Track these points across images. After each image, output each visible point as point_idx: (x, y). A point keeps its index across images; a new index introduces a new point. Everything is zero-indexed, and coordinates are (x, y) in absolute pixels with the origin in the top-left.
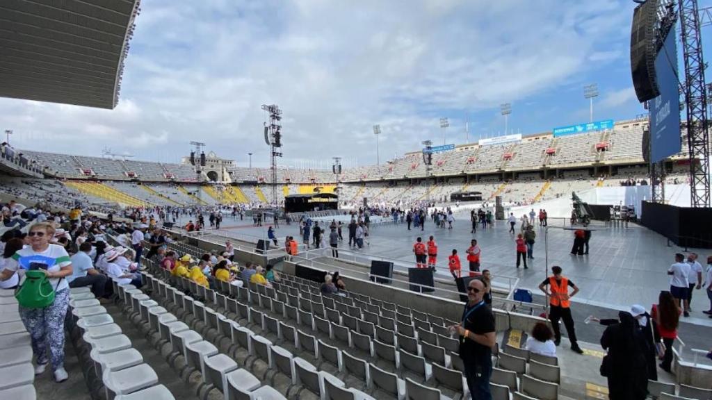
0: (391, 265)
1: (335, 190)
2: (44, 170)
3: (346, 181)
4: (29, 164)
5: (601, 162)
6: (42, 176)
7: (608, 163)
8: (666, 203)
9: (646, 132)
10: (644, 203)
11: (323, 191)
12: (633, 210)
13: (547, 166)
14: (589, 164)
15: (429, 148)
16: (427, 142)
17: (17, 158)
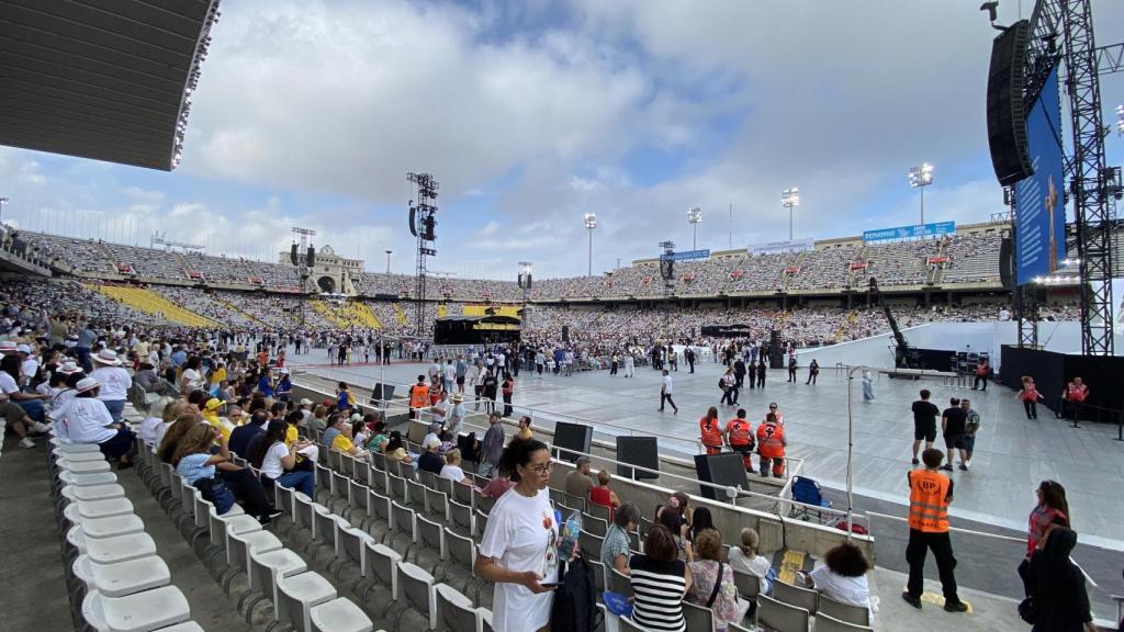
0: (588, 430)
1: (519, 312)
2: (52, 263)
3: (539, 301)
4: (28, 251)
5: (936, 286)
6: (48, 273)
7: (946, 287)
8: (1039, 349)
9: (1007, 240)
10: (1005, 349)
11: (498, 313)
12: (987, 359)
13: (852, 289)
14: (918, 288)
15: (670, 253)
16: (667, 244)
17: (7, 242)
